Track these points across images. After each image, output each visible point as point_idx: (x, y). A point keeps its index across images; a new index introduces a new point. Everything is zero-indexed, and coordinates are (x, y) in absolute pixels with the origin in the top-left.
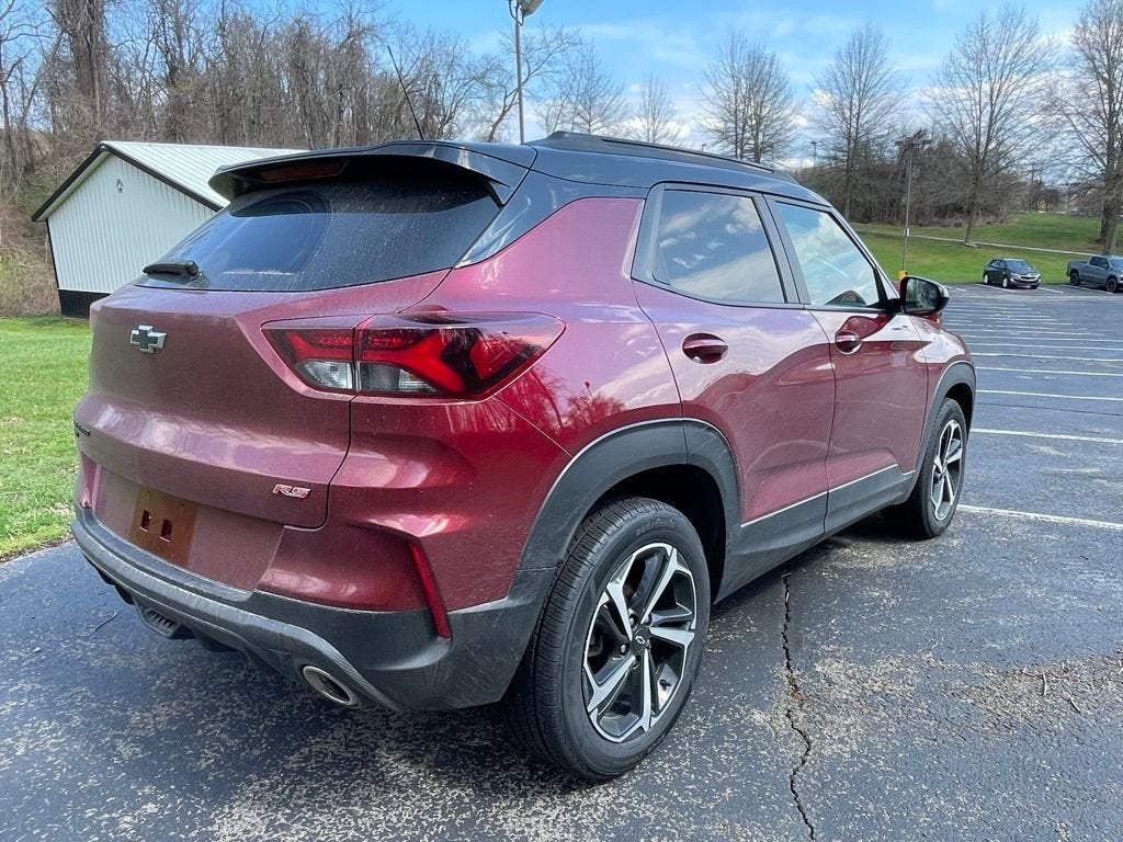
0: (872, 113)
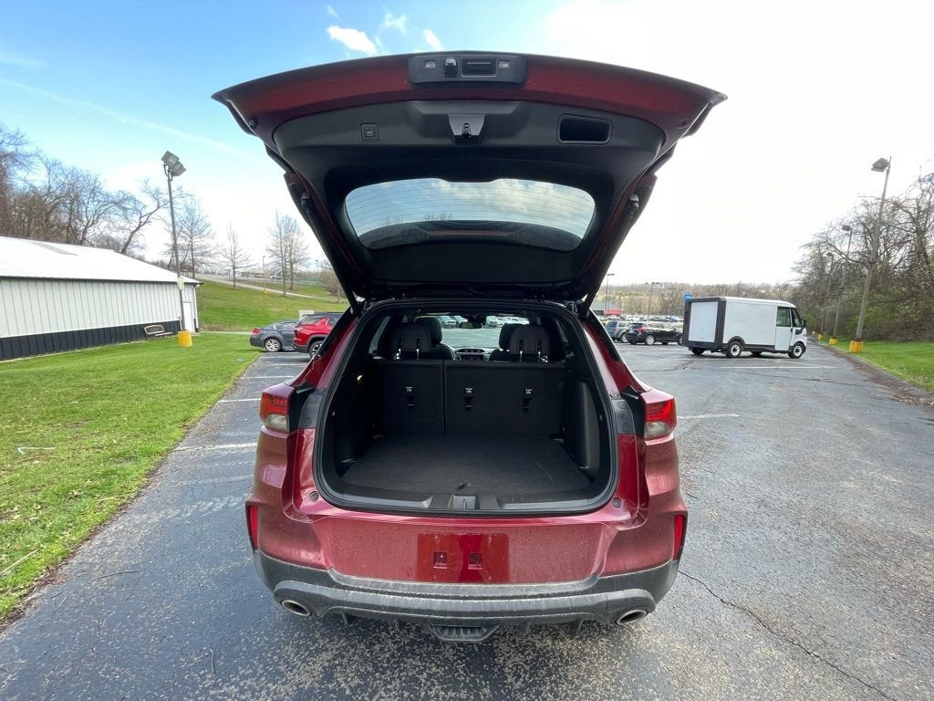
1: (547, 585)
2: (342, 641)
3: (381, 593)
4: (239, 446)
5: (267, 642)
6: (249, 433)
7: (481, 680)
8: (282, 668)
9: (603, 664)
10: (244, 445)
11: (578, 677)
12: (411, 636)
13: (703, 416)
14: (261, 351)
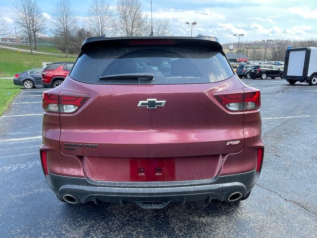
0: (70, 22)
1: (194, 181)
2: (92, 221)
3: (113, 187)
4: (19, 139)
5: (54, 223)
6: (23, 133)
7: (163, 233)
8: (64, 232)
9: (223, 225)
10: (22, 139)
11: (210, 230)
12: (127, 218)
13: (290, 117)
14: (21, 89)
